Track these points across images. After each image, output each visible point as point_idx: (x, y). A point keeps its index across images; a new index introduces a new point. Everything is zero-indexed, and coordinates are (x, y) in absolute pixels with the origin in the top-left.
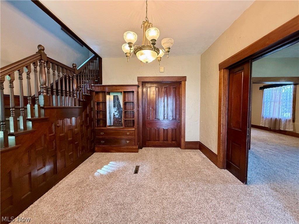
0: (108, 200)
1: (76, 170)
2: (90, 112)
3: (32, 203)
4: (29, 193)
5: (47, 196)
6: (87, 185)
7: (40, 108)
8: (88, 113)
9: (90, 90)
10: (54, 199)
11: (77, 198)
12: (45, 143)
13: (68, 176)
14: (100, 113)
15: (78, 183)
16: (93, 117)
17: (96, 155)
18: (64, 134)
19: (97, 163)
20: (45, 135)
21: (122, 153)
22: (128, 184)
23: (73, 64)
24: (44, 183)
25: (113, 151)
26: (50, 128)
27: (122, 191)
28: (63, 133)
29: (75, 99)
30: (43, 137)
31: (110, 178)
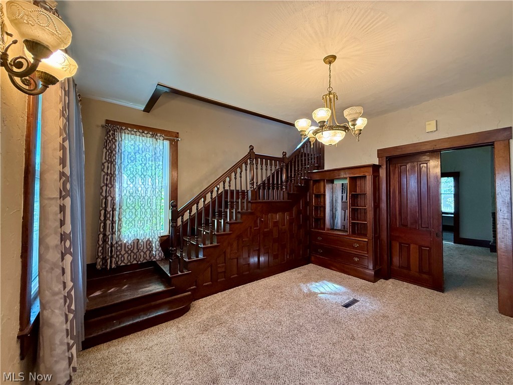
0: (290, 314)
1: (280, 275)
2: (305, 208)
3: (238, 286)
4: (237, 275)
5: (249, 286)
6: (281, 292)
7: (248, 202)
8: (301, 208)
9: (305, 179)
10: (251, 291)
11: (266, 298)
12: (250, 234)
13: (270, 277)
14: (320, 209)
15: (274, 287)
16: (309, 213)
17: (311, 266)
18: (268, 230)
19: (305, 276)
20: (251, 228)
21: (346, 275)
22: (323, 312)
23: (284, 152)
24: (248, 272)
25: (333, 268)
26: (255, 222)
27: (310, 315)
28: (267, 228)
29: (284, 191)
30: (249, 229)
31: (307, 296)
